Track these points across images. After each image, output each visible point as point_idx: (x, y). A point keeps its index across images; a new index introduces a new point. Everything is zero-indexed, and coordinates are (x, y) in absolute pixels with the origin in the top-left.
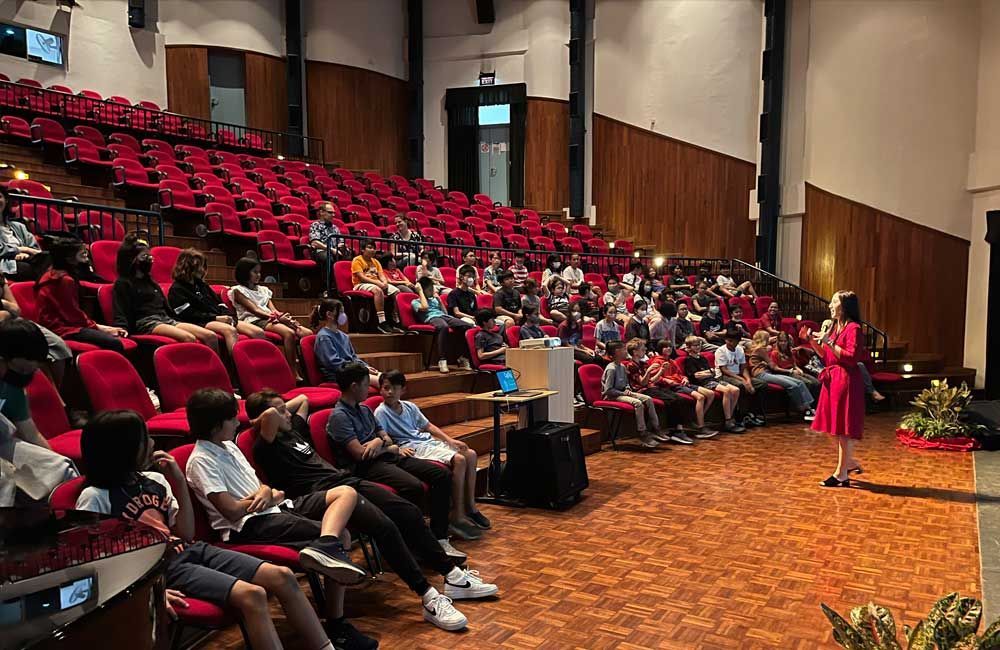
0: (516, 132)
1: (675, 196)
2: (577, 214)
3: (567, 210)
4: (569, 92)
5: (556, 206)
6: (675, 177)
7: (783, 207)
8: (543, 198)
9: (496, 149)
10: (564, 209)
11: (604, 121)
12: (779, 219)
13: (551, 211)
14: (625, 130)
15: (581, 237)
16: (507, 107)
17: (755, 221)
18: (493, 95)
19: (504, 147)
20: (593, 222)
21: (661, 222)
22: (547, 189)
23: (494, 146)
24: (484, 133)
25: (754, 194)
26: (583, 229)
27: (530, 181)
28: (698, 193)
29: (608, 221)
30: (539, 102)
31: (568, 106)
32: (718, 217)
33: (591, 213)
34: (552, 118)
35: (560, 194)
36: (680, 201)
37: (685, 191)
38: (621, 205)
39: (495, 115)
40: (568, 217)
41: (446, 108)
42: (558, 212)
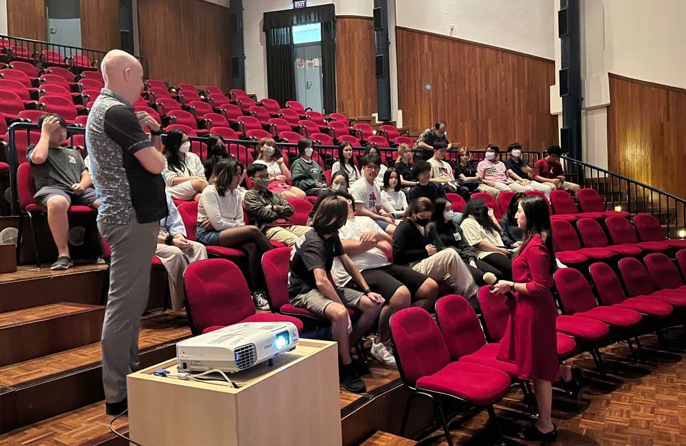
0: (328, 48)
1: (477, 96)
2: (385, 118)
3: (376, 115)
4: (373, 8)
5: (365, 113)
6: (476, 78)
7: (586, 99)
8: (354, 105)
9: (310, 64)
10: (373, 115)
11: (405, 32)
12: (582, 111)
13: (362, 117)
14: (426, 38)
15: (388, 136)
16: (318, 25)
17: (556, 116)
18: (304, 14)
19: (317, 62)
20: (400, 125)
21: (463, 120)
22: (357, 98)
23: (308, 61)
24: (299, 50)
25: (555, 90)
26: (390, 129)
27: (341, 92)
28: (498, 92)
29: (413, 124)
30: (347, 20)
31: (372, 22)
32: (519, 114)
33: (398, 117)
34: (359, 34)
35: (369, 100)
36: (482, 100)
37: (486, 90)
38: (426, 109)
39: (307, 33)
40: (377, 122)
41: (264, 30)
42: (368, 118)
